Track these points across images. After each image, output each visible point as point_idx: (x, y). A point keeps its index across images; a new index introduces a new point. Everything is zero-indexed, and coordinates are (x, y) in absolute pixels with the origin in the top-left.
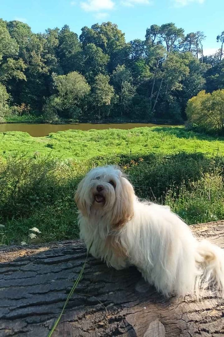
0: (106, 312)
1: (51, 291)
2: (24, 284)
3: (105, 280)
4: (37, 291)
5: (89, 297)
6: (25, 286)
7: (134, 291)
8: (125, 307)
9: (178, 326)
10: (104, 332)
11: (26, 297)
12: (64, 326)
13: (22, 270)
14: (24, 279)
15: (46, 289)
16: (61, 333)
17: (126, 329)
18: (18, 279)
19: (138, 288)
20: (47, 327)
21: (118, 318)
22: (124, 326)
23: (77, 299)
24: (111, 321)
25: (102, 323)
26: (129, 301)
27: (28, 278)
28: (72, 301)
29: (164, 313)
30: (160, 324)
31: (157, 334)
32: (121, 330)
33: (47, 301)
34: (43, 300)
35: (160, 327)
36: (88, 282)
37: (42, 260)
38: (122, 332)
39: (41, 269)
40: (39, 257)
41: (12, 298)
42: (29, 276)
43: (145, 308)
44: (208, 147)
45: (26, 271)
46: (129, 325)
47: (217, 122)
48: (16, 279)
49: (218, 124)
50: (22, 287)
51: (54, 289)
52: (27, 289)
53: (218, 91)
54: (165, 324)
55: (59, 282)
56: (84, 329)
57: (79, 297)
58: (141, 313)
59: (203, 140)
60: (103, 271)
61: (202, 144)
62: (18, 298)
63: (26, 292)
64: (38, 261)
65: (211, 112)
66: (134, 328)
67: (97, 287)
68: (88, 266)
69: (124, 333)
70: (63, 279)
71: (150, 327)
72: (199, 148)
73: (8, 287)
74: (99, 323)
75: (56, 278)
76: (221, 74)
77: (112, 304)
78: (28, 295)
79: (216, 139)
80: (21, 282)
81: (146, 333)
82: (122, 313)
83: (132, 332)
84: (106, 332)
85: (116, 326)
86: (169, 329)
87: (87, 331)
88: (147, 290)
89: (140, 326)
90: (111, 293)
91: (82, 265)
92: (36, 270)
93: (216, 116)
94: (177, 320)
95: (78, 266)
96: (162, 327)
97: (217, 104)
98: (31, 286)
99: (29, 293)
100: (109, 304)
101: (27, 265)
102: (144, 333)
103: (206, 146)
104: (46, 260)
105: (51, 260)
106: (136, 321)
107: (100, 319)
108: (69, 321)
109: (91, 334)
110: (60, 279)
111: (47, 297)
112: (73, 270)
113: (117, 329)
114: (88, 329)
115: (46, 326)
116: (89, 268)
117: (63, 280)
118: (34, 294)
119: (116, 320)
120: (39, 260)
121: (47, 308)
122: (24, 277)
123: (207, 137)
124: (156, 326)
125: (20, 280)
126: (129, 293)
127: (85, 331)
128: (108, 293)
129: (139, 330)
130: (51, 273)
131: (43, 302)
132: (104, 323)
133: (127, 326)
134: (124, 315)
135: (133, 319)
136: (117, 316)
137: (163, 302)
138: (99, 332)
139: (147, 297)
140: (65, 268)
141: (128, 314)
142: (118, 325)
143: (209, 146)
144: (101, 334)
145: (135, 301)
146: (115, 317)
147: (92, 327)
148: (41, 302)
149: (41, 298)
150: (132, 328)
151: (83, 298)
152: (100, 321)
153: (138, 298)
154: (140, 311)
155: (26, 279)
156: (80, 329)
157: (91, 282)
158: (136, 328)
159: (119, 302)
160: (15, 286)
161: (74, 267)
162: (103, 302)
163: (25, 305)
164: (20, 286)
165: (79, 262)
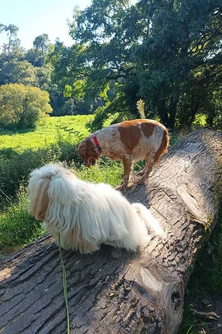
0: (109, 284)
1: (53, 299)
2: (21, 311)
3: (88, 263)
4: (40, 308)
5: (89, 282)
6: (24, 311)
7: (115, 259)
8: (119, 272)
9: (154, 264)
10: (118, 298)
11: (36, 319)
12: (87, 317)
13: (5, 301)
14: (16, 306)
15: (46, 300)
16: (89, 323)
17: (131, 286)
18: (10, 310)
19: (115, 255)
20: (75, 327)
21: (121, 283)
22: (128, 285)
23: (81, 290)
24: (117, 288)
25: (112, 294)
26: (117, 267)
27: (19, 303)
28: (79, 294)
29: (142, 261)
30: (145, 269)
31: (148, 276)
32: (128, 289)
33: (57, 308)
34: (54, 310)
35: (146, 271)
36: (78, 273)
37: (18, 280)
38: (130, 289)
39: (24, 288)
40: (11, 280)
41: (22, 330)
42: (19, 301)
43: (130, 265)
44: (10, 141)
45: (11, 299)
46: (131, 282)
47: (12, 116)
48: (8, 312)
49: (14, 117)
50: (22, 315)
51: (54, 296)
52: (29, 312)
53: (7, 85)
54: (147, 268)
55: (53, 287)
56: (103, 308)
57: (81, 287)
58: (131, 269)
59: (3, 135)
60: (80, 258)
61: (4, 139)
62: (28, 325)
63: (31, 316)
64: (14, 283)
65: (4, 106)
66: (135, 281)
67: (87, 271)
68: (65, 261)
69: (131, 289)
70: (53, 283)
71: (142, 275)
72: (2, 143)
73: (6, 324)
74: (110, 296)
75: (47, 286)
76: (3, 68)
77: (108, 277)
78: (35, 317)
79: (16, 132)
80: (17, 311)
81: (143, 280)
82: (120, 278)
83: (136, 285)
84: (120, 298)
85: (123, 289)
86: (151, 269)
87: (106, 307)
88: (121, 253)
89: (137, 278)
90: (100, 270)
91: (58, 263)
92: (21, 292)
93: (10, 111)
94: (150, 261)
95: (56, 266)
96: (147, 270)
97: (9, 98)
98: (30, 307)
99: (35, 314)
100: (106, 278)
101: (5, 294)
102: (142, 281)
103: (9, 141)
104: (22, 278)
105: (26, 276)
106: (133, 276)
107: (108, 292)
108: (88, 311)
109: (110, 307)
110: (51, 285)
111: (55, 306)
112: (56, 271)
113: (125, 290)
114: (106, 305)
115: (73, 327)
116: (67, 262)
117: (55, 284)
118: (39, 312)
119: (120, 285)
120: (14, 281)
121: (63, 314)
122: (15, 305)
123: (7, 132)
124: (144, 271)
125: (14, 310)
126: (113, 262)
127: (104, 308)
128: (98, 271)
129: (139, 281)
130: (38, 285)
131: (55, 311)
132: (113, 293)
133: (130, 283)
134: (123, 278)
135: (130, 276)
136: (119, 281)
137: (136, 255)
138: (115, 301)
139: (125, 258)
140: (47, 273)
141: (124, 276)
142: (124, 287)
143: (12, 141)
144: (117, 302)
145: (121, 264)
146: (119, 284)
147: (107, 301)
148: (53, 312)
149: (50, 311)
150: (134, 282)
151: (85, 286)
152: (109, 294)
153: (121, 261)
154: (129, 269)
155: (18, 306)
156: (100, 310)
157: (80, 271)
158: (136, 281)
159: (112, 272)
160: (14, 318)
161: (53, 269)
162: (100, 279)
163: (40, 325)
164: (19, 315)
165: (54, 263)
